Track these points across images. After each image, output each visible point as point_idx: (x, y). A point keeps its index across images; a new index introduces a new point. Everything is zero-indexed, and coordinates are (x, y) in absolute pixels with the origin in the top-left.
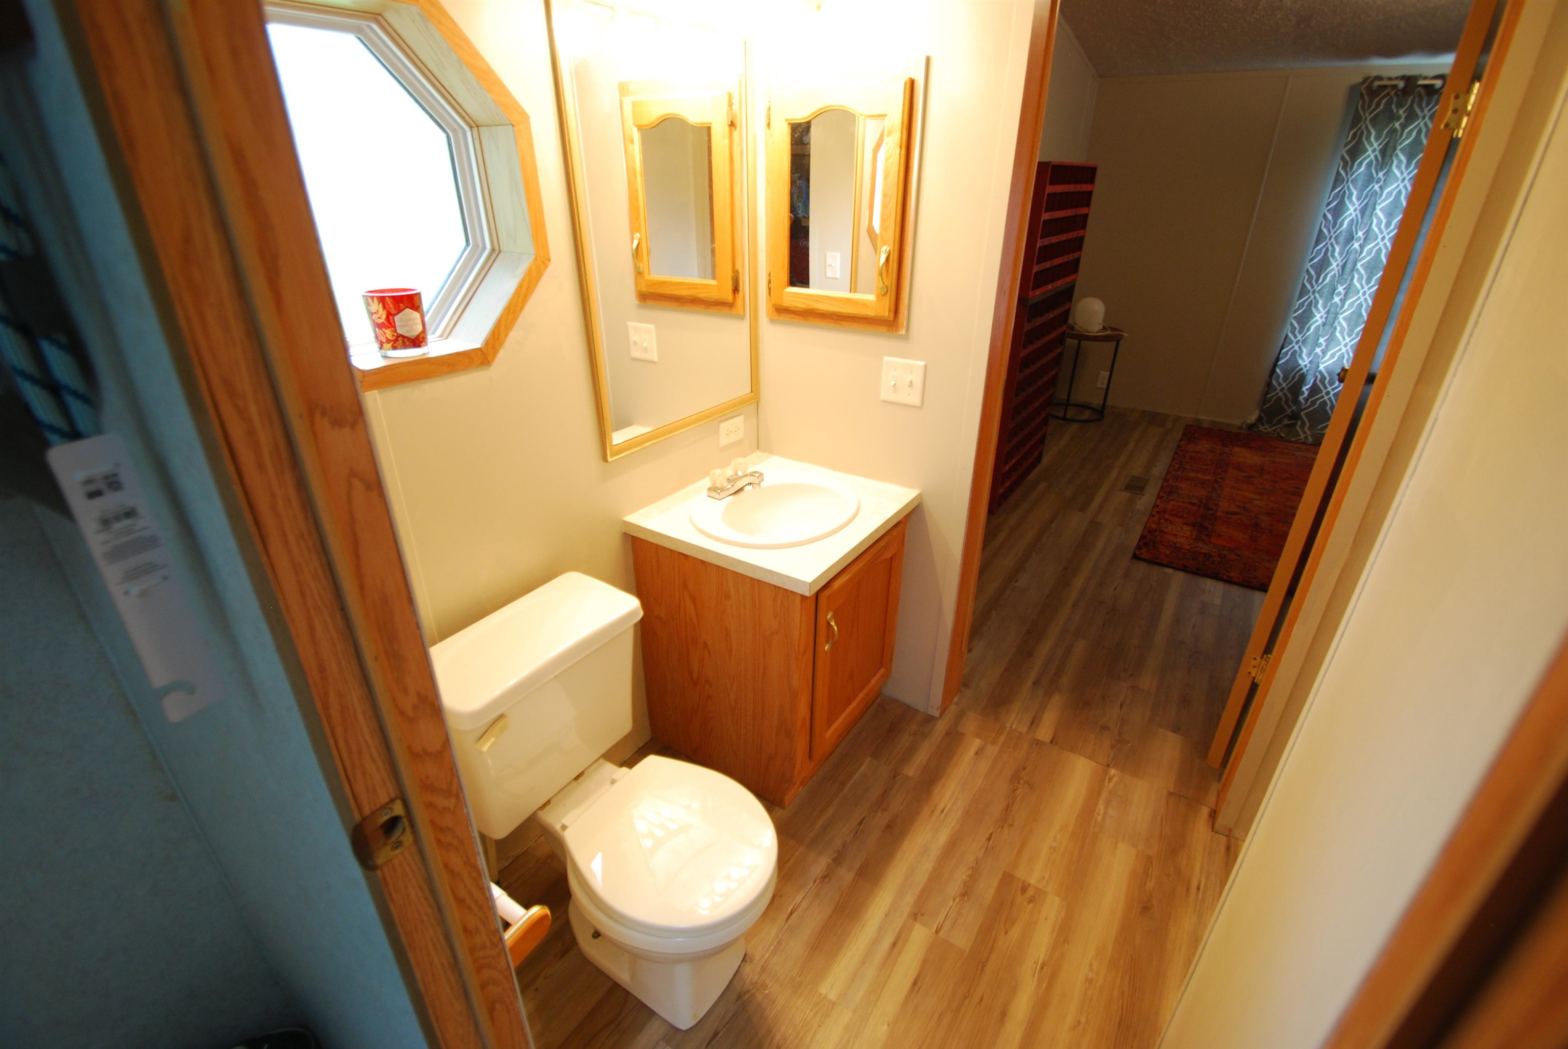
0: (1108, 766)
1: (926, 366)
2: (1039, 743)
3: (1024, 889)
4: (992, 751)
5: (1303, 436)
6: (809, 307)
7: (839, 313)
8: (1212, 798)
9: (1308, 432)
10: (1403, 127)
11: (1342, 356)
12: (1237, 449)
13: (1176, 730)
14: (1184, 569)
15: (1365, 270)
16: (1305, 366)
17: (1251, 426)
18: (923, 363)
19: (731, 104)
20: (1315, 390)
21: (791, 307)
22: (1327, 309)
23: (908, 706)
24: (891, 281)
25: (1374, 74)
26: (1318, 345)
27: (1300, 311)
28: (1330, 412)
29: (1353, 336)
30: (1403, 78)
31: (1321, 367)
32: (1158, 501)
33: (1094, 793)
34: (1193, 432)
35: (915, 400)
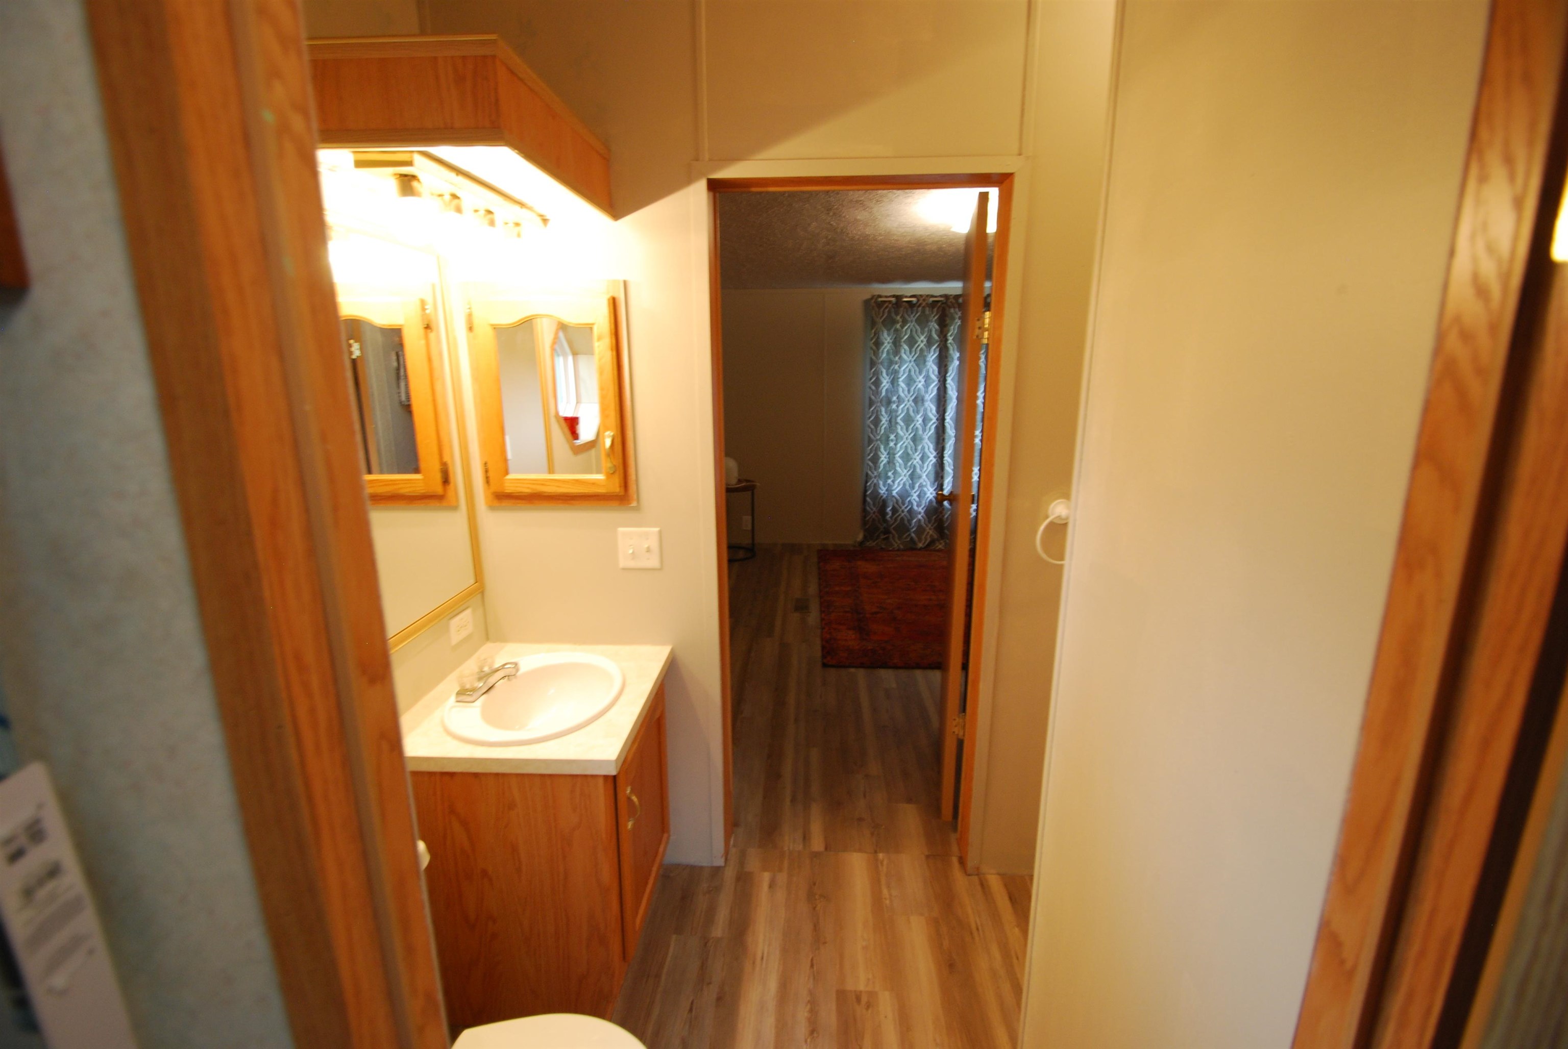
0: (876, 852)
1: (660, 532)
2: (815, 855)
3: (858, 1000)
4: (782, 878)
5: (896, 545)
6: (535, 492)
7: (568, 493)
8: (955, 848)
9: (899, 542)
10: (902, 327)
11: (904, 484)
12: (859, 563)
13: (909, 801)
14: (862, 666)
15: (903, 422)
16: (884, 493)
17: (861, 543)
18: (657, 529)
19: (424, 309)
20: (894, 510)
21: (514, 493)
22: (888, 451)
23: (692, 866)
24: (619, 461)
25: (877, 293)
26: (889, 478)
27: (872, 455)
28: (908, 524)
29: (909, 469)
30: (894, 296)
31: (894, 493)
32: (823, 615)
33: (876, 882)
34: (825, 555)
35: (654, 562)
